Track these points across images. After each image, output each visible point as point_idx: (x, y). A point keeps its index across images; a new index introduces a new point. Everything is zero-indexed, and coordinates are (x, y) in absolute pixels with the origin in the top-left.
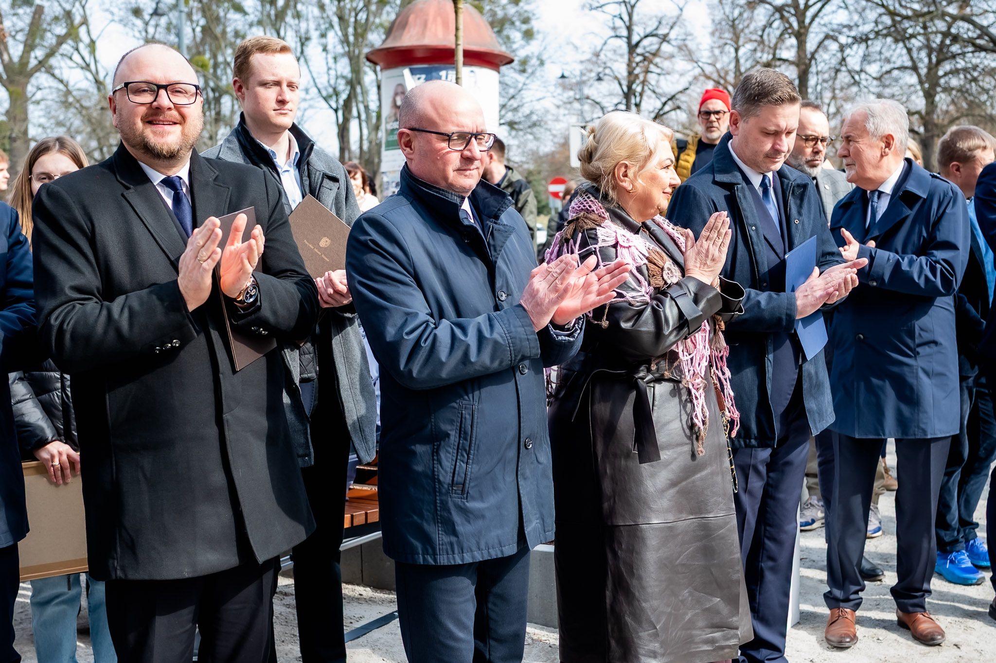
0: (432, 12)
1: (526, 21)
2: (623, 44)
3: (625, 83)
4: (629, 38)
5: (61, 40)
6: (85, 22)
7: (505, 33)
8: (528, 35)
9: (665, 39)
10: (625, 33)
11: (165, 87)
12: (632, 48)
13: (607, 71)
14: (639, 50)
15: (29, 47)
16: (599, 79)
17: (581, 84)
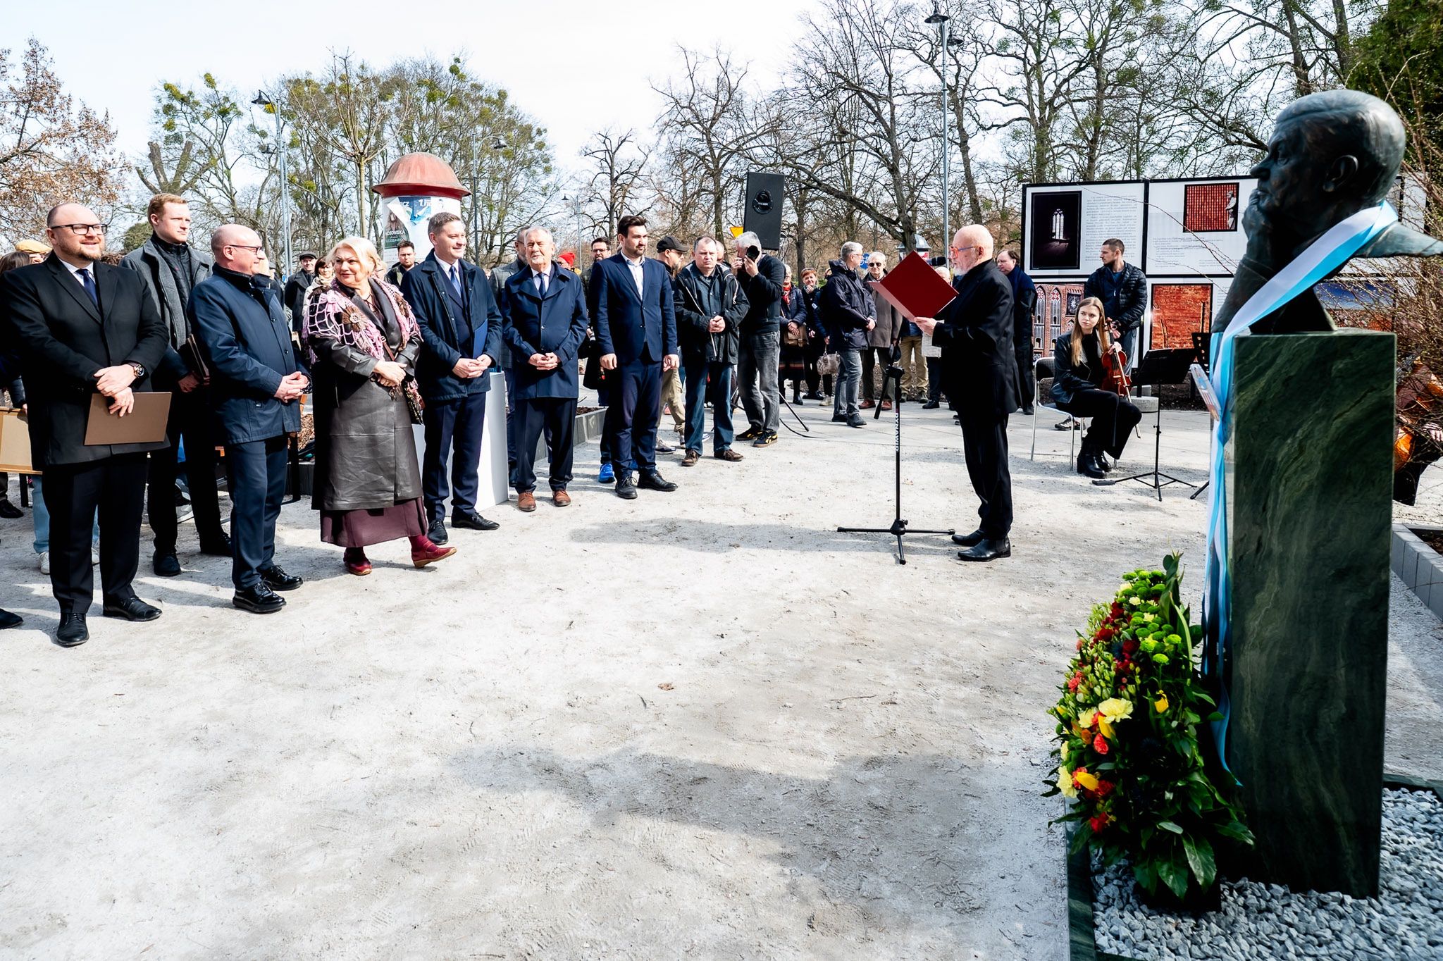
0: (414, 163)
1: (547, 161)
2: (608, 178)
3: (608, 204)
4: (611, 174)
5: (204, 168)
6: (222, 155)
7: (532, 168)
8: (547, 171)
9: (636, 175)
10: (609, 171)
11: (92, 226)
12: (614, 180)
13: (597, 196)
14: (619, 182)
15: (180, 173)
16: (590, 201)
17: (578, 204)
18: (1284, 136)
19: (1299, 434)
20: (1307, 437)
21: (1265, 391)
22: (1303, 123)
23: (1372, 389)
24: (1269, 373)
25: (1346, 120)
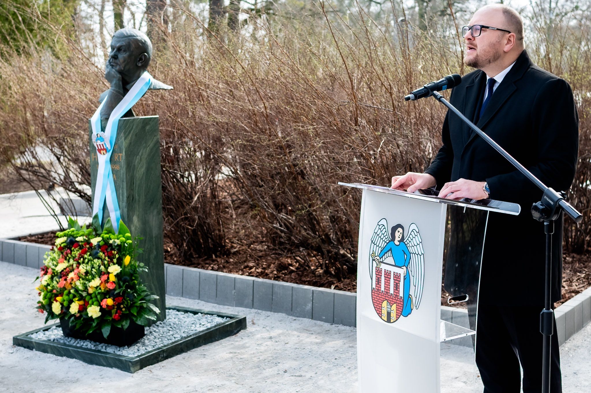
18: (124, 44)
19: (140, 154)
20: (142, 155)
21: (131, 138)
22: (130, 40)
23: (155, 136)
24: (132, 132)
25: (143, 41)
